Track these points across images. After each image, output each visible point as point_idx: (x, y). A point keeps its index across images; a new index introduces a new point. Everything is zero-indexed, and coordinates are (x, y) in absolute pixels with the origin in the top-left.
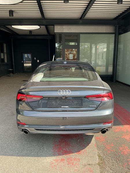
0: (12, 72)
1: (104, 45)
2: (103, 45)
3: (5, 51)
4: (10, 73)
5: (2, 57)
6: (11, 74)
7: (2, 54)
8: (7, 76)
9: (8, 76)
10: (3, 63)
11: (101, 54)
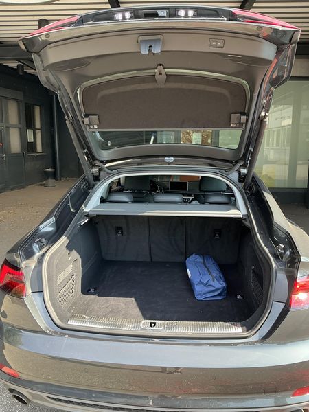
0: (54, 176)
1: (283, 111)
2: (279, 110)
3: (38, 125)
4: (48, 179)
5: (30, 139)
6: (51, 181)
7: (30, 133)
8: (41, 185)
9: (44, 185)
10: (32, 152)
11: (276, 133)
